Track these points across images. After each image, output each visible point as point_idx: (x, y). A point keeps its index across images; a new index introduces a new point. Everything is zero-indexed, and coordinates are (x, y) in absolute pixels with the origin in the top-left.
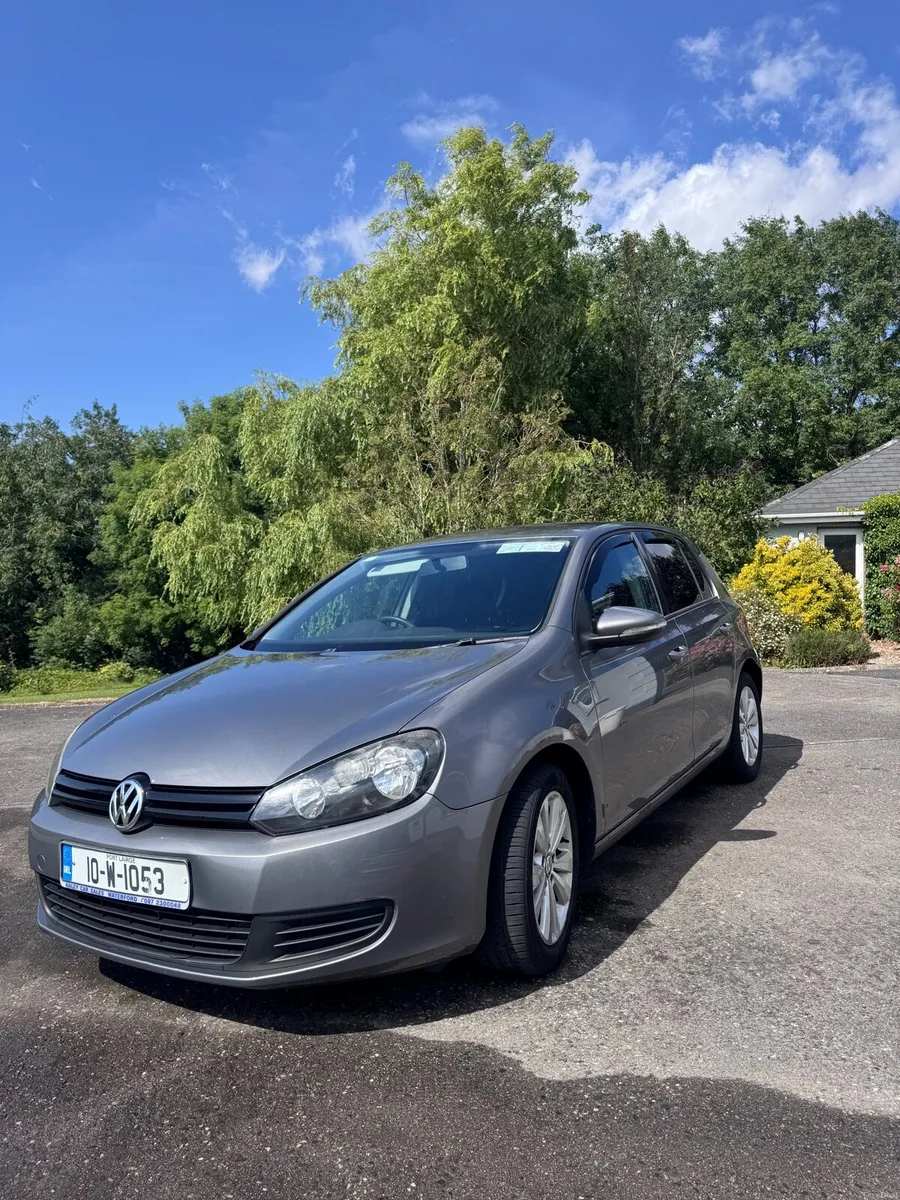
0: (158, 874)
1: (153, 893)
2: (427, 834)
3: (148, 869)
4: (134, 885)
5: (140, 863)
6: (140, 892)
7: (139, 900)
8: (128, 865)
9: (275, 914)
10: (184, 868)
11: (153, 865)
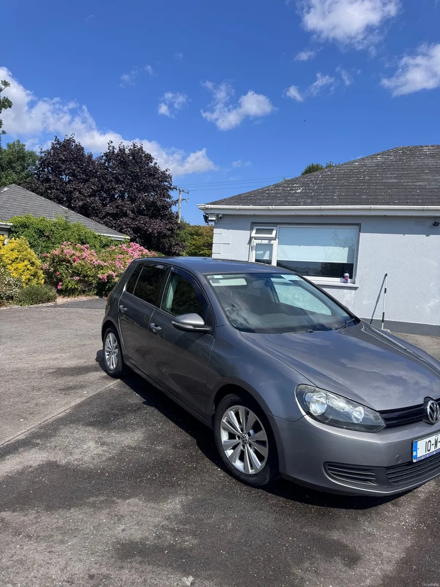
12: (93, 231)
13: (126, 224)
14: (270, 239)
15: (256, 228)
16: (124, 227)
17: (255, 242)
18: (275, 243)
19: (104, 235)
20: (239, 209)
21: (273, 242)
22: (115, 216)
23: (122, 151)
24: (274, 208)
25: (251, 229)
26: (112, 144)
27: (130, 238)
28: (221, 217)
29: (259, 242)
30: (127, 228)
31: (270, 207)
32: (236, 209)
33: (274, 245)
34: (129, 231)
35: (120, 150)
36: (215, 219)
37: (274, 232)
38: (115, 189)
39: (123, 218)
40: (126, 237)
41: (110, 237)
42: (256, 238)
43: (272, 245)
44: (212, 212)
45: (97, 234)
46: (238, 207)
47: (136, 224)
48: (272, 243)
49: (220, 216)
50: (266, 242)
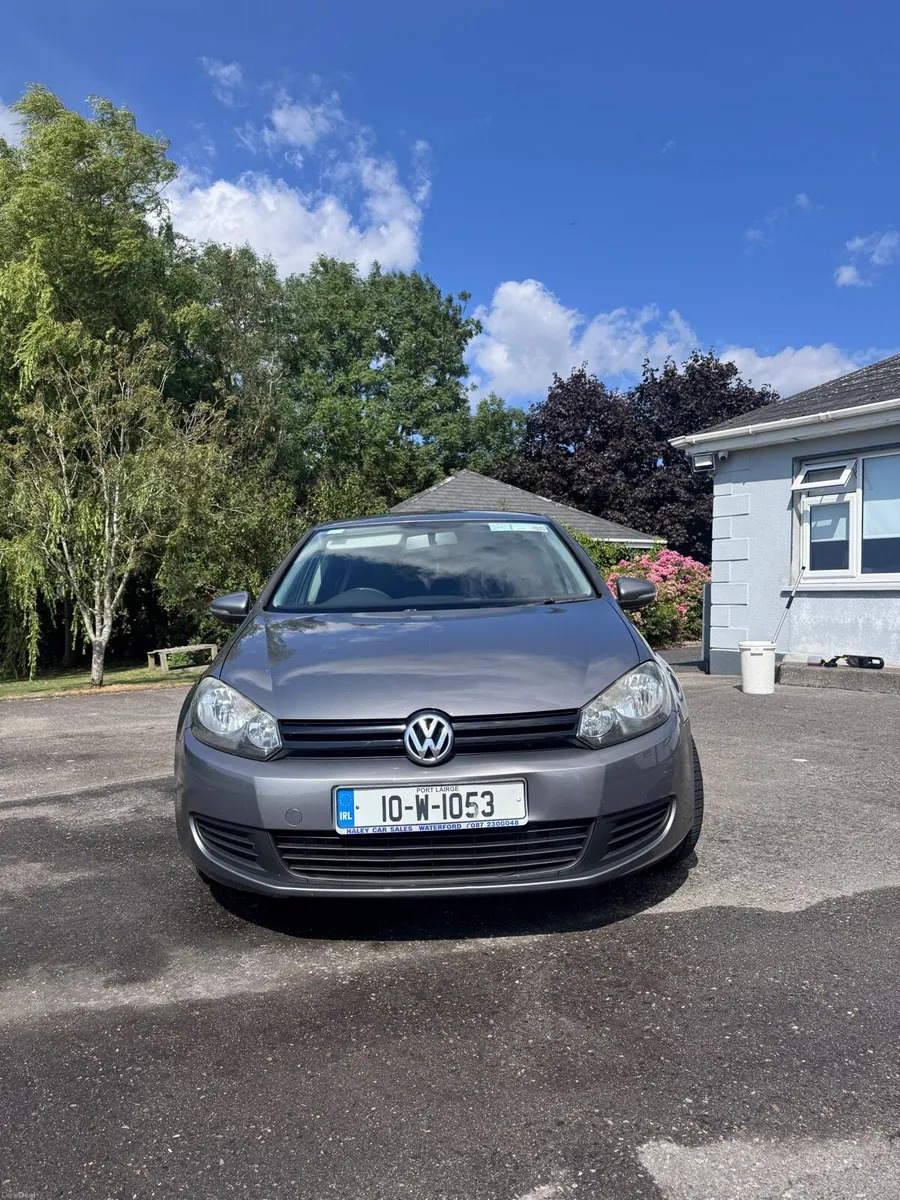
0: (488, 798)
1: (481, 817)
2: (660, 760)
3: (475, 794)
4: (456, 812)
5: (463, 790)
6: (464, 818)
7: (464, 826)
8: (448, 794)
9: (615, 814)
10: (520, 787)
11: (480, 789)
12: (587, 534)
13: (671, 516)
14: (841, 491)
15: (805, 469)
16: (667, 522)
17: (806, 503)
18: (854, 499)
19: (611, 540)
20: (757, 434)
21: (848, 497)
22: (654, 504)
23: (670, 374)
24: (830, 417)
25: (794, 475)
26: (649, 366)
27: (666, 542)
28: (723, 458)
29: (816, 500)
30: (673, 523)
31: (821, 414)
32: (747, 435)
33: (851, 504)
34: (677, 530)
35: (666, 373)
36: (709, 463)
37: (847, 473)
38: (651, 450)
39: (666, 506)
40: (658, 542)
41: (622, 543)
42: (809, 493)
43: (848, 503)
44: (703, 449)
45: (596, 539)
46: (750, 428)
47: (692, 514)
48: (846, 499)
49: (720, 455)
50: (832, 499)
